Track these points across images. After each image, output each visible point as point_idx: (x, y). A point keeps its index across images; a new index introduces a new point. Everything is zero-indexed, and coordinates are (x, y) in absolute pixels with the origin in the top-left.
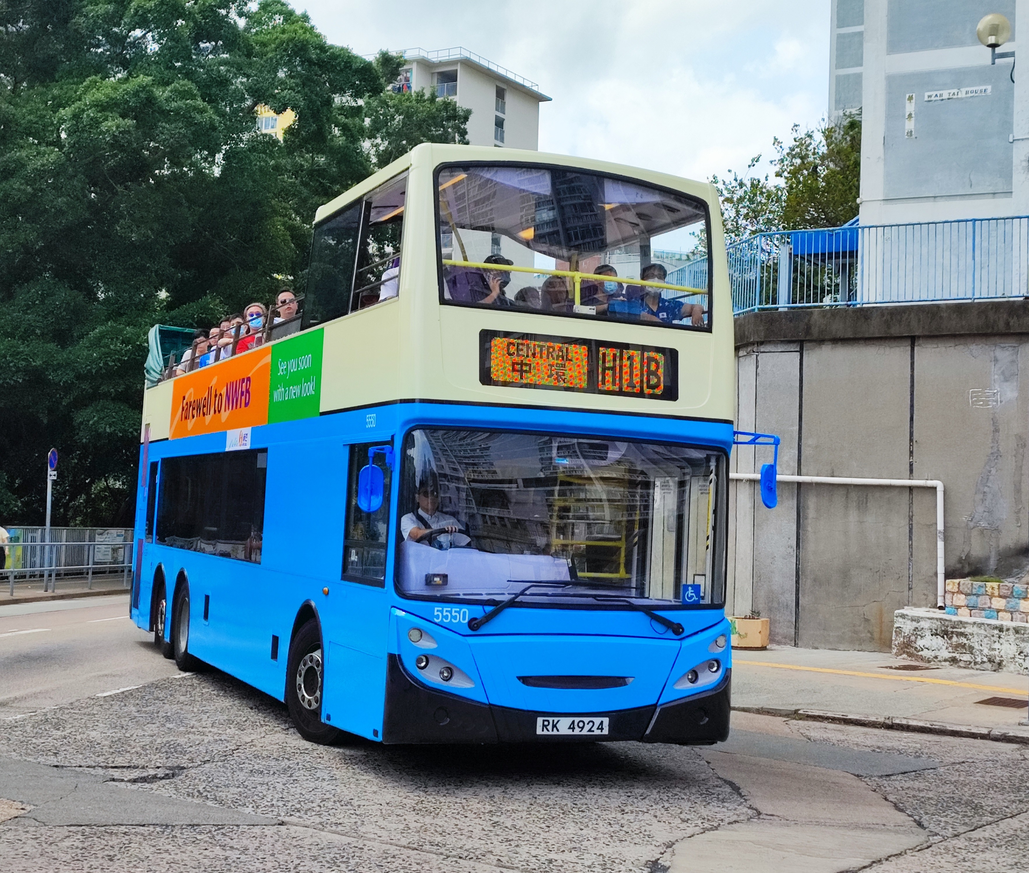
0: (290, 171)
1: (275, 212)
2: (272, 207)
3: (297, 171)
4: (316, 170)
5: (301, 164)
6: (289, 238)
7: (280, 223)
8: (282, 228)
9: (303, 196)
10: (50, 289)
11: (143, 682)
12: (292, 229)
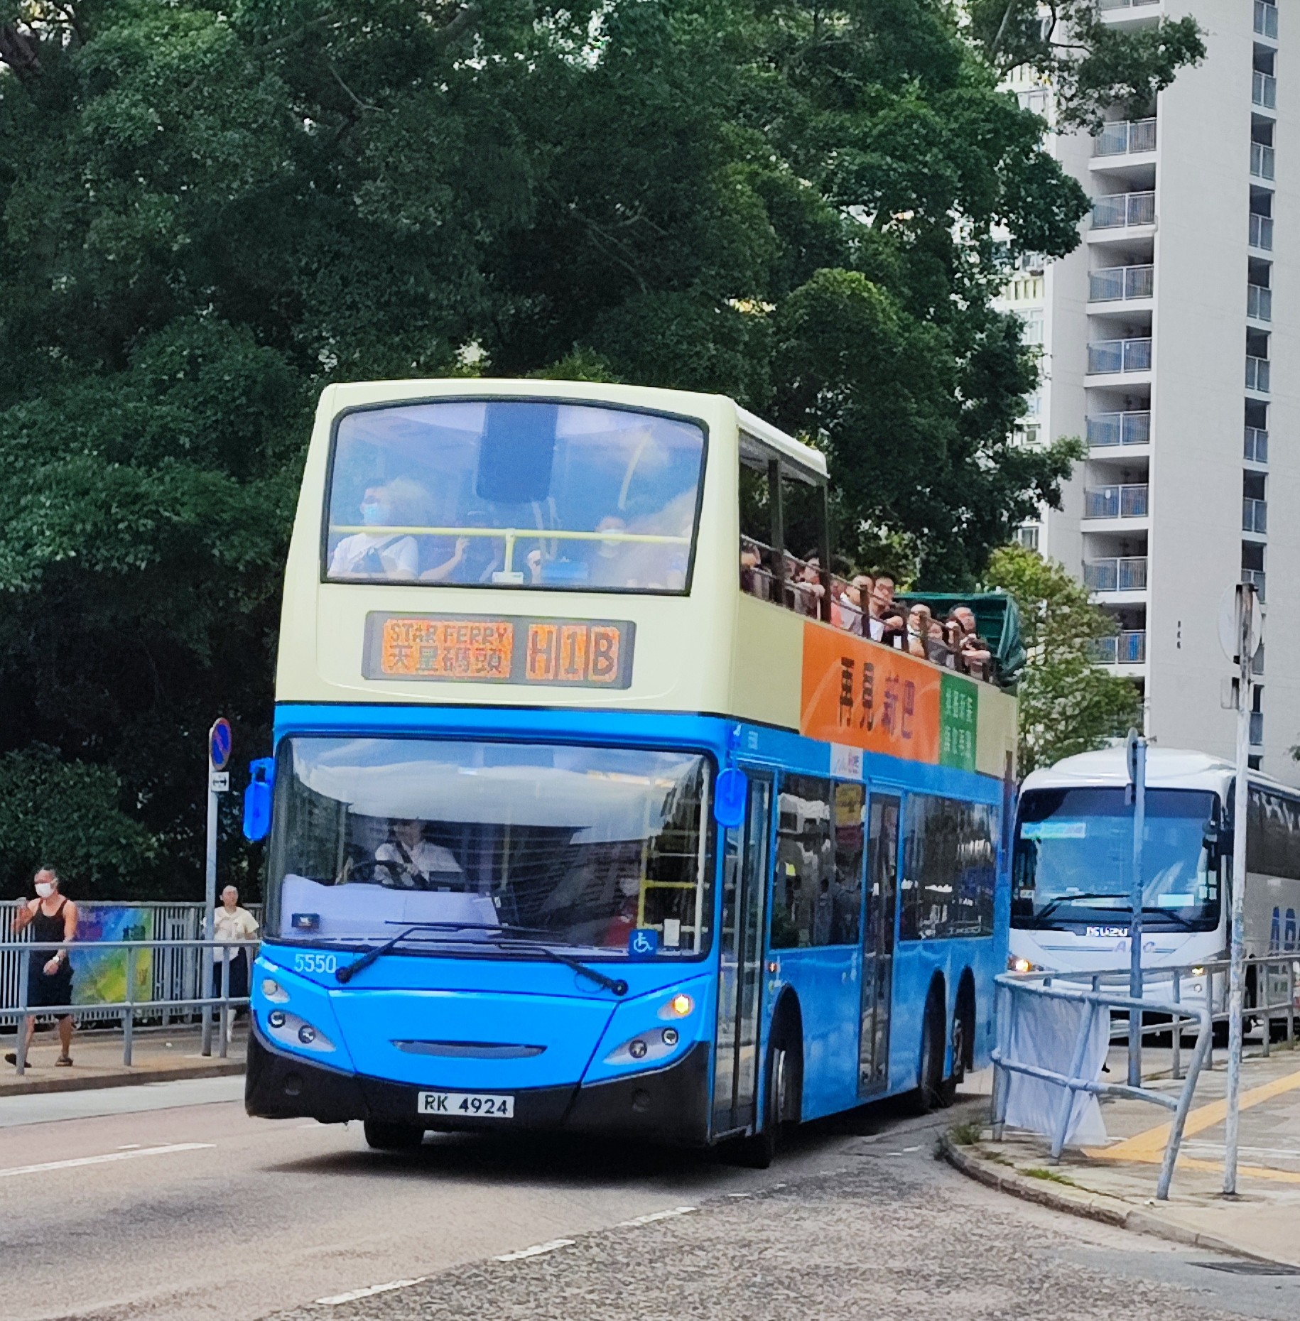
0: (765, 51)
1: (730, 152)
2: (721, 139)
3: (782, 50)
4: (824, 49)
5: (790, 36)
6: (764, 213)
7: (740, 177)
8: (748, 189)
9: (797, 111)
10: (210, 345)
11: (427, 1271)
12: (769, 190)
